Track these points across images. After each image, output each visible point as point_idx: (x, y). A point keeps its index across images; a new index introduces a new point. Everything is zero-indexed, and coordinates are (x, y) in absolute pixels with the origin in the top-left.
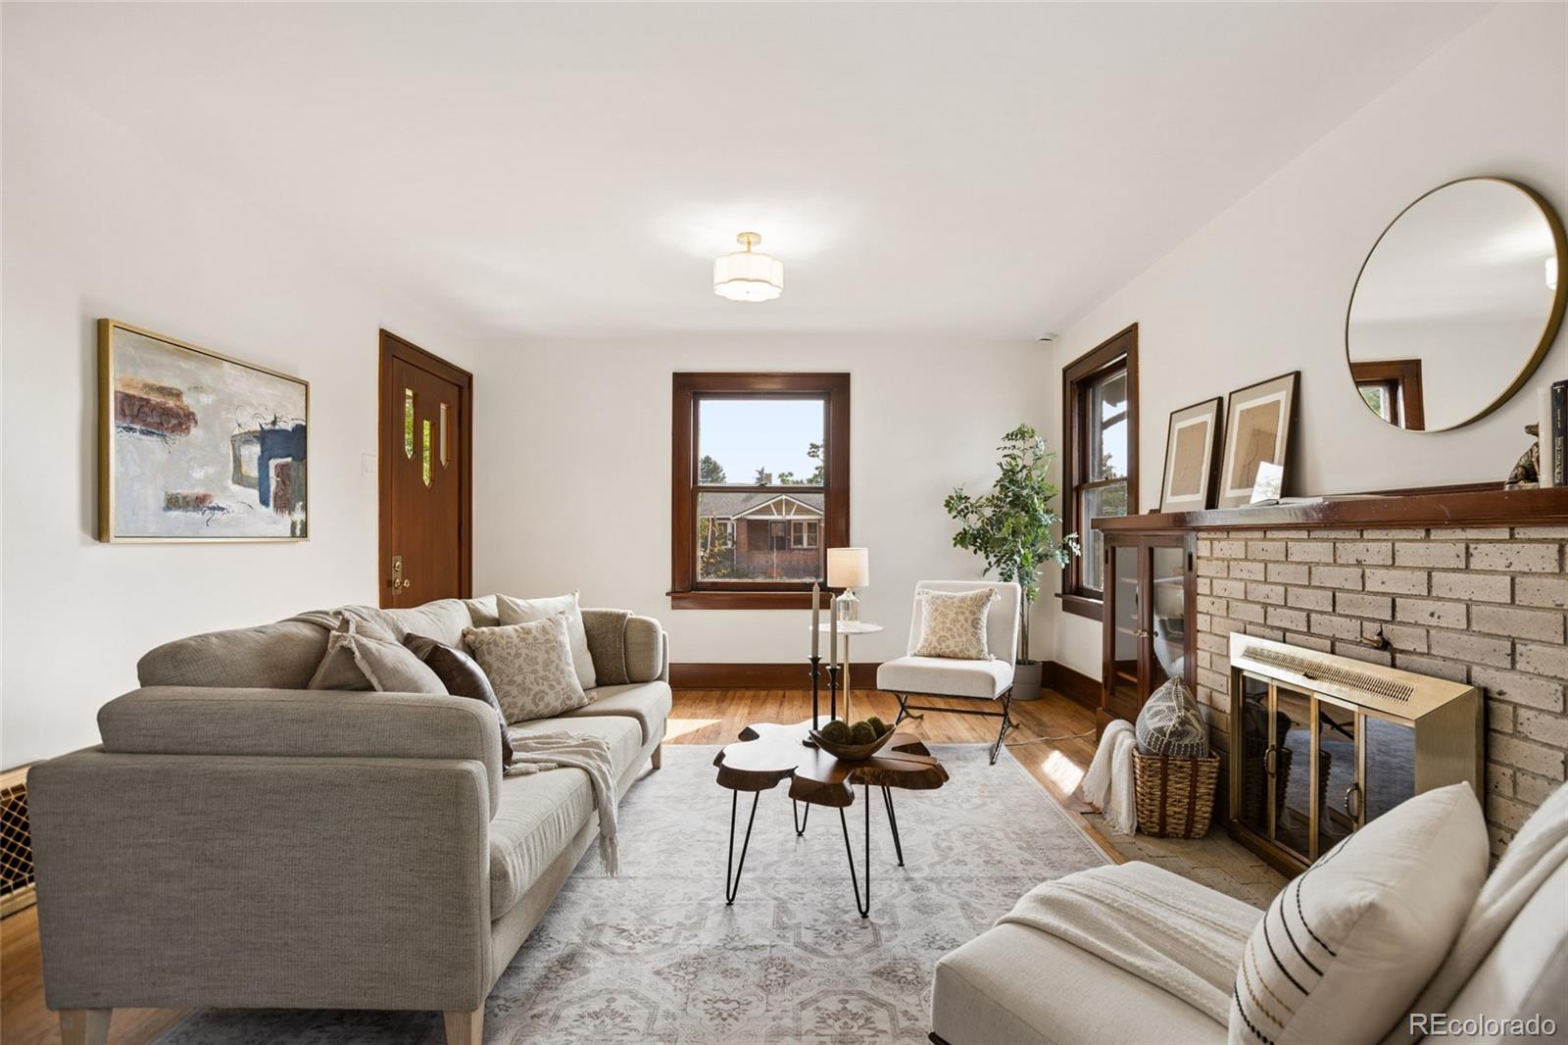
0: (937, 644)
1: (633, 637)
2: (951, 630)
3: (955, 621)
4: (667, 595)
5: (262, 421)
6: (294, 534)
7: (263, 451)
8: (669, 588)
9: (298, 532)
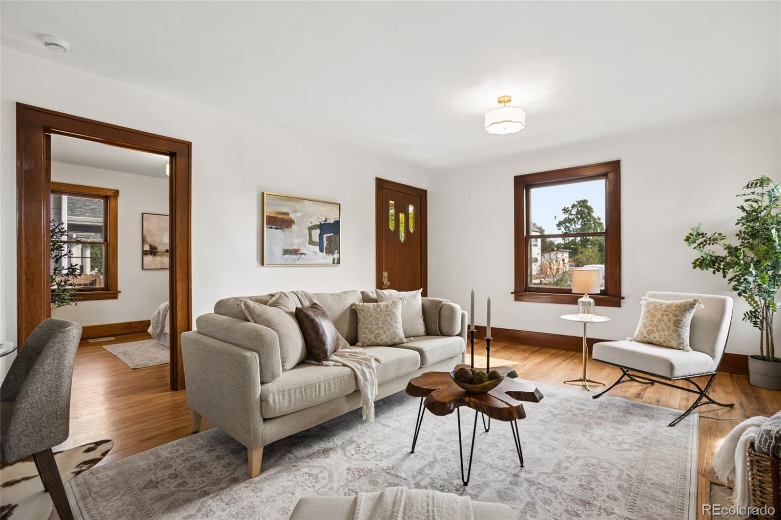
0: (647, 335)
1: (444, 313)
2: (656, 326)
3: (660, 320)
4: (512, 293)
5: (320, 221)
6: (334, 263)
7: (321, 232)
8: (513, 290)
9: (336, 262)
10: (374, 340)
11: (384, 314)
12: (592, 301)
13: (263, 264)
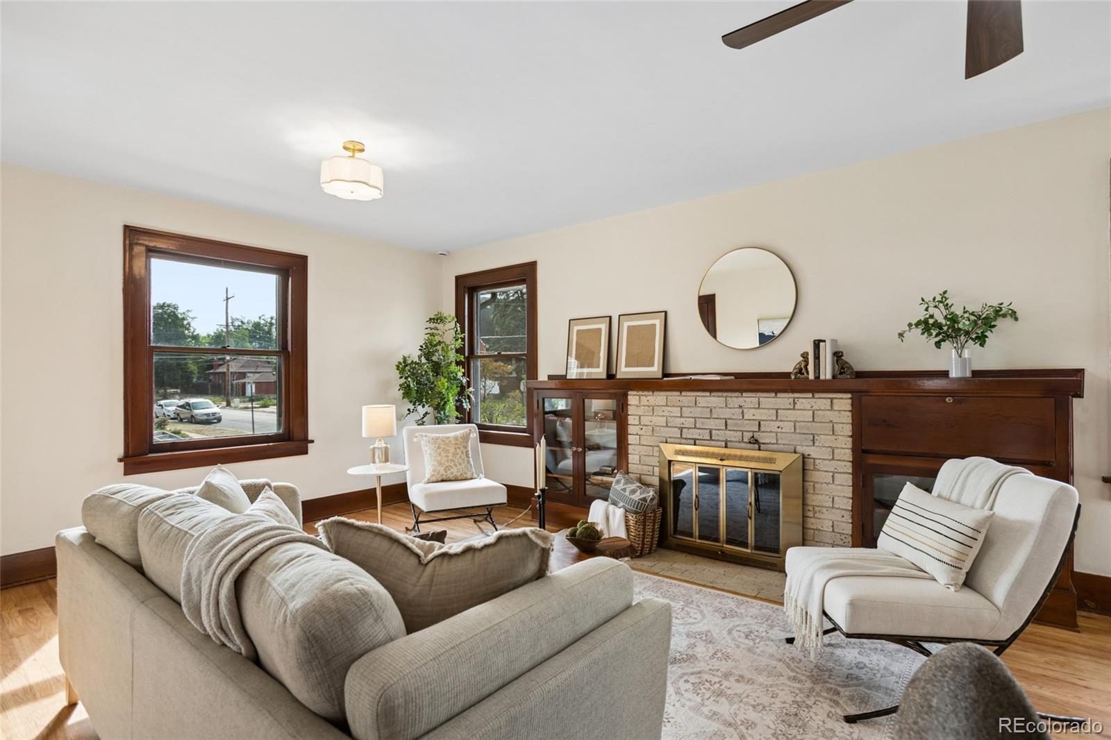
0: (444, 472)
2: (453, 460)
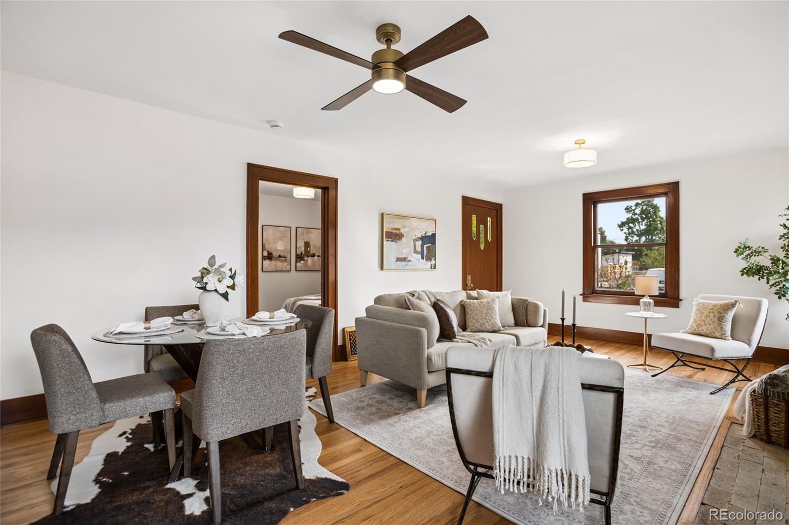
0: (697, 329)
1: (530, 309)
2: (704, 321)
3: (707, 317)
4: (580, 295)
5: (422, 234)
6: (431, 268)
7: (422, 243)
8: (581, 292)
9: (433, 267)
10: (480, 328)
11: (486, 308)
12: (652, 301)
13: (382, 268)
